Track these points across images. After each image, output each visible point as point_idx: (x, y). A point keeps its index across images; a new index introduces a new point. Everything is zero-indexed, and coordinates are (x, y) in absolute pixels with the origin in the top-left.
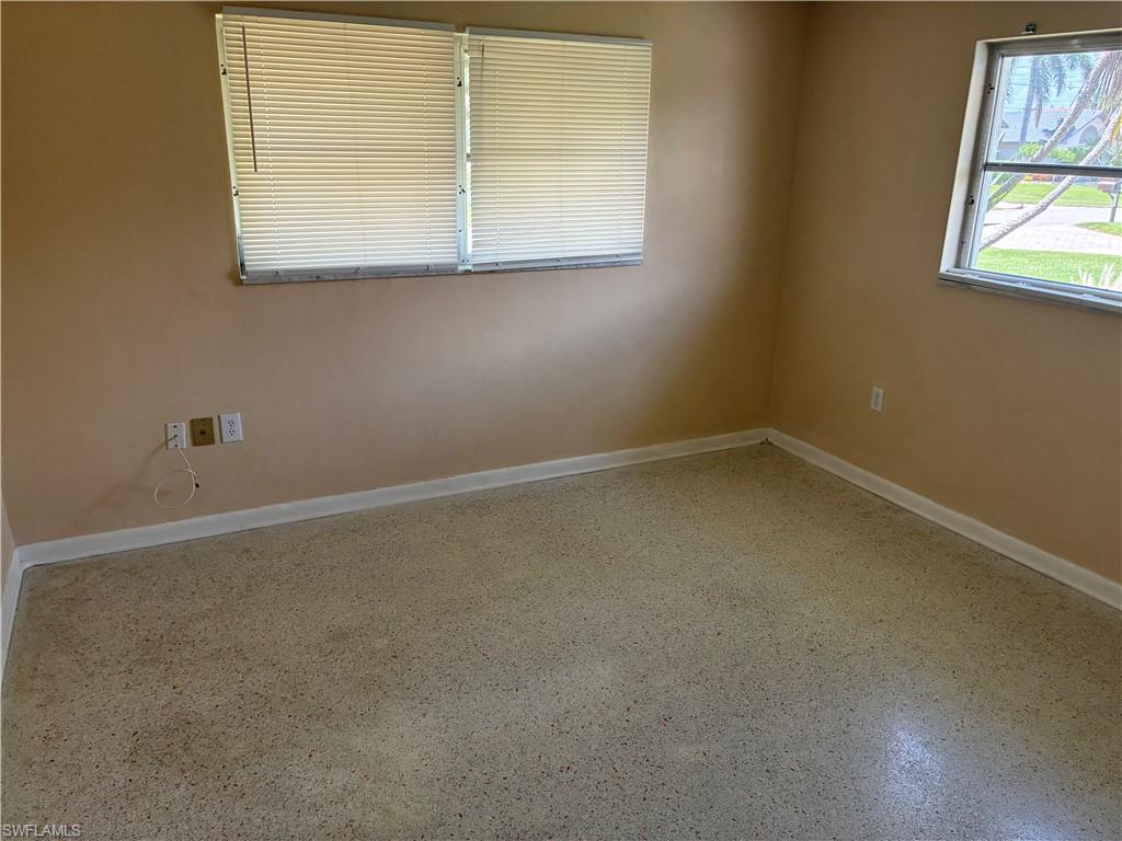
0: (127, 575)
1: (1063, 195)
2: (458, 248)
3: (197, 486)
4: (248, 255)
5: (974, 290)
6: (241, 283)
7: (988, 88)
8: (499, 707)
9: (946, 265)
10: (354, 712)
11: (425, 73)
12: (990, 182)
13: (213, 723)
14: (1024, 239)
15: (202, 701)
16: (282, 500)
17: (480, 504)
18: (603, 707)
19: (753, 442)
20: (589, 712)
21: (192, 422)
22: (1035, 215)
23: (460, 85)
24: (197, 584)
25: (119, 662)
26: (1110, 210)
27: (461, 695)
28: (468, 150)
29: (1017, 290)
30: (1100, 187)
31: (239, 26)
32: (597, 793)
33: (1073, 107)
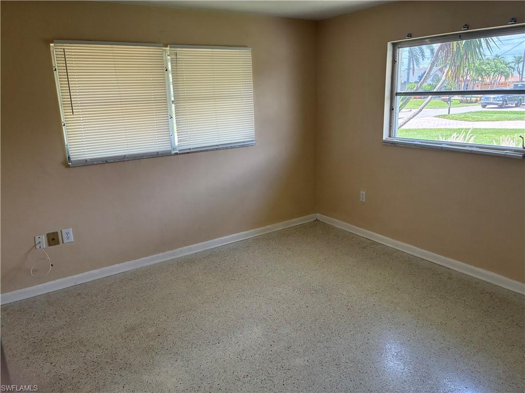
0: (20, 312)
1: (428, 104)
2: (171, 143)
3: (52, 265)
4: (71, 153)
5: (398, 146)
6: (68, 166)
7: (394, 62)
8: (211, 352)
9: (385, 136)
10: (142, 364)
11: (150, 66)
12: (399, 100)
13: (73, 378)
14: (413, 124)
15: (66, 368)
16: (95, 268)
17: (190, 261)
18: (259, 346)
19: (311, 220)
20: (254, 349)
21: (48, 234)
22: (418, 113)
23: (167, 70)
24: (56, 313)
25: (22, 354)
26: (448, 109)
27: (193, 349)
28: (173, 99)
29: (416, 144)
30: (442, 100)
31: (62, 49)
32: (262, 385)
33: (429, 67)
